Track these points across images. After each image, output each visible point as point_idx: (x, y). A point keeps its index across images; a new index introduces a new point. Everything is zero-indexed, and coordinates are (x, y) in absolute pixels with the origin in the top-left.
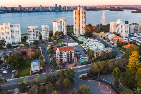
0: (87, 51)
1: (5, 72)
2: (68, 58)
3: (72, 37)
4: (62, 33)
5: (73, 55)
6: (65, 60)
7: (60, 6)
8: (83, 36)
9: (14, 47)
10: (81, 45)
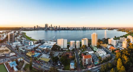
0: (98, 56)
1: (59, 64)
2: (89, 62)
3: (91, 48)
4: (86, 46)
5: (91, 60)
6: (87, 63)
7: (85, 28)
8: (96, 47)
9: (64, 50)
10: (95, 53)
